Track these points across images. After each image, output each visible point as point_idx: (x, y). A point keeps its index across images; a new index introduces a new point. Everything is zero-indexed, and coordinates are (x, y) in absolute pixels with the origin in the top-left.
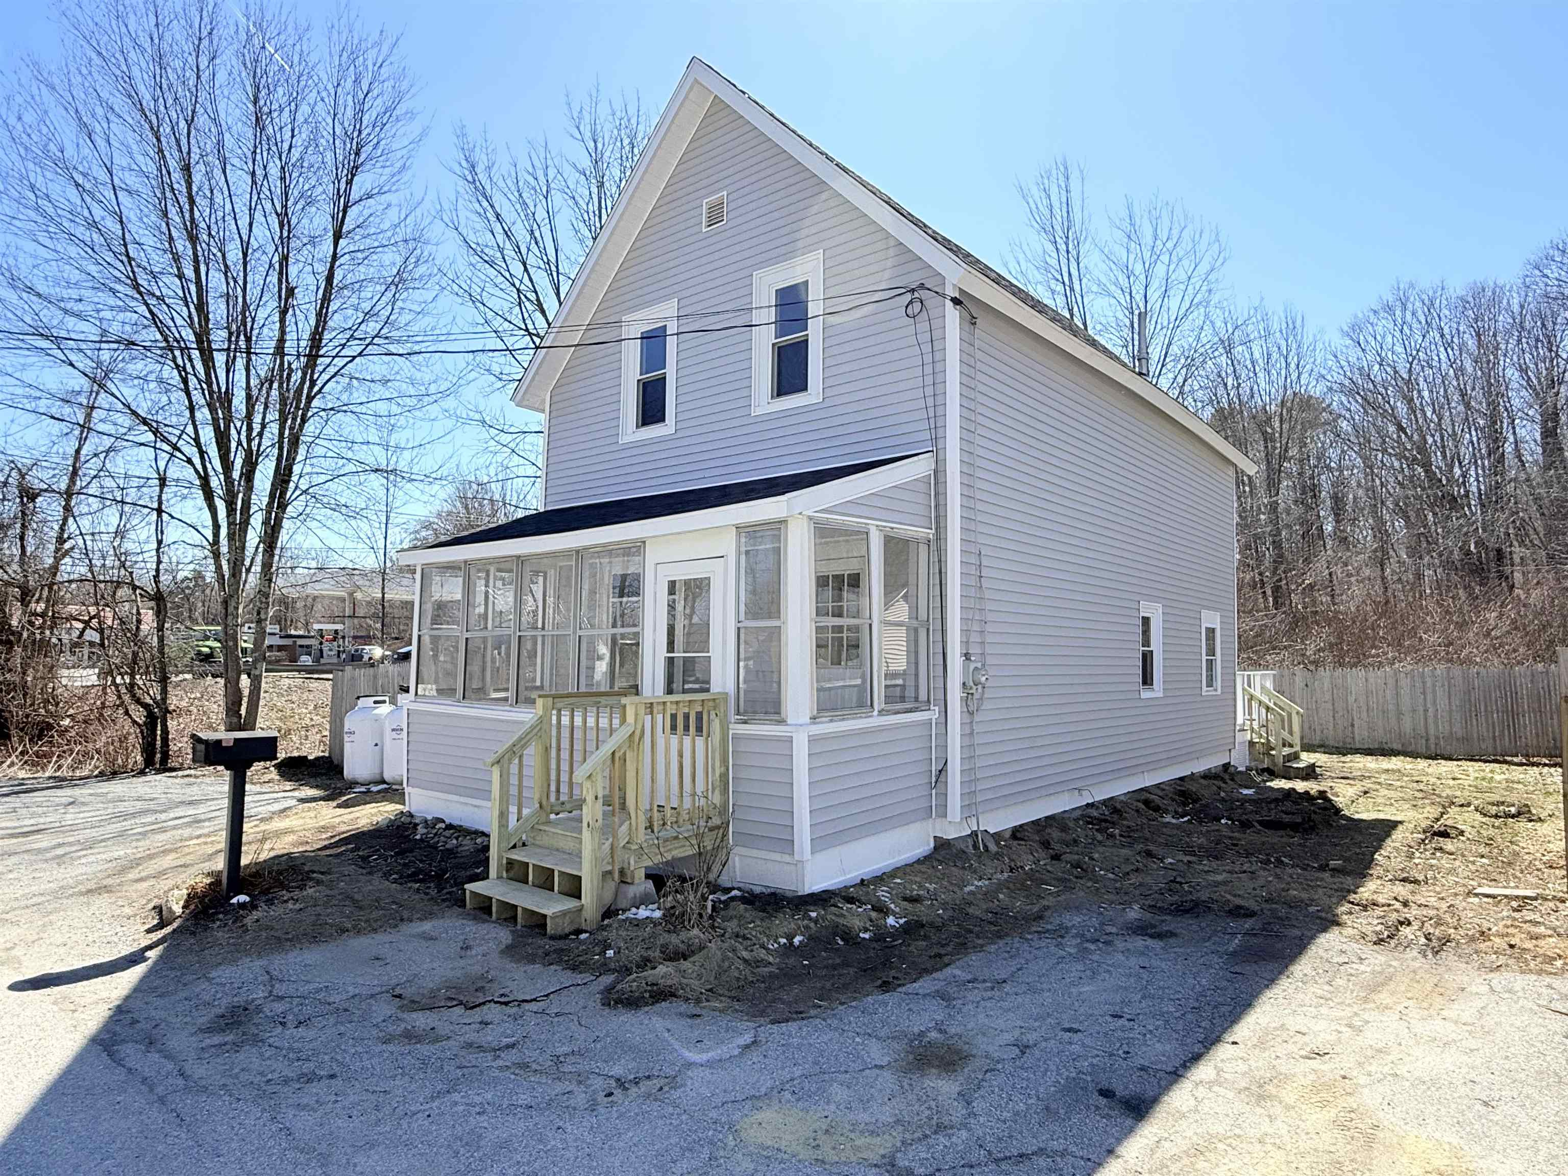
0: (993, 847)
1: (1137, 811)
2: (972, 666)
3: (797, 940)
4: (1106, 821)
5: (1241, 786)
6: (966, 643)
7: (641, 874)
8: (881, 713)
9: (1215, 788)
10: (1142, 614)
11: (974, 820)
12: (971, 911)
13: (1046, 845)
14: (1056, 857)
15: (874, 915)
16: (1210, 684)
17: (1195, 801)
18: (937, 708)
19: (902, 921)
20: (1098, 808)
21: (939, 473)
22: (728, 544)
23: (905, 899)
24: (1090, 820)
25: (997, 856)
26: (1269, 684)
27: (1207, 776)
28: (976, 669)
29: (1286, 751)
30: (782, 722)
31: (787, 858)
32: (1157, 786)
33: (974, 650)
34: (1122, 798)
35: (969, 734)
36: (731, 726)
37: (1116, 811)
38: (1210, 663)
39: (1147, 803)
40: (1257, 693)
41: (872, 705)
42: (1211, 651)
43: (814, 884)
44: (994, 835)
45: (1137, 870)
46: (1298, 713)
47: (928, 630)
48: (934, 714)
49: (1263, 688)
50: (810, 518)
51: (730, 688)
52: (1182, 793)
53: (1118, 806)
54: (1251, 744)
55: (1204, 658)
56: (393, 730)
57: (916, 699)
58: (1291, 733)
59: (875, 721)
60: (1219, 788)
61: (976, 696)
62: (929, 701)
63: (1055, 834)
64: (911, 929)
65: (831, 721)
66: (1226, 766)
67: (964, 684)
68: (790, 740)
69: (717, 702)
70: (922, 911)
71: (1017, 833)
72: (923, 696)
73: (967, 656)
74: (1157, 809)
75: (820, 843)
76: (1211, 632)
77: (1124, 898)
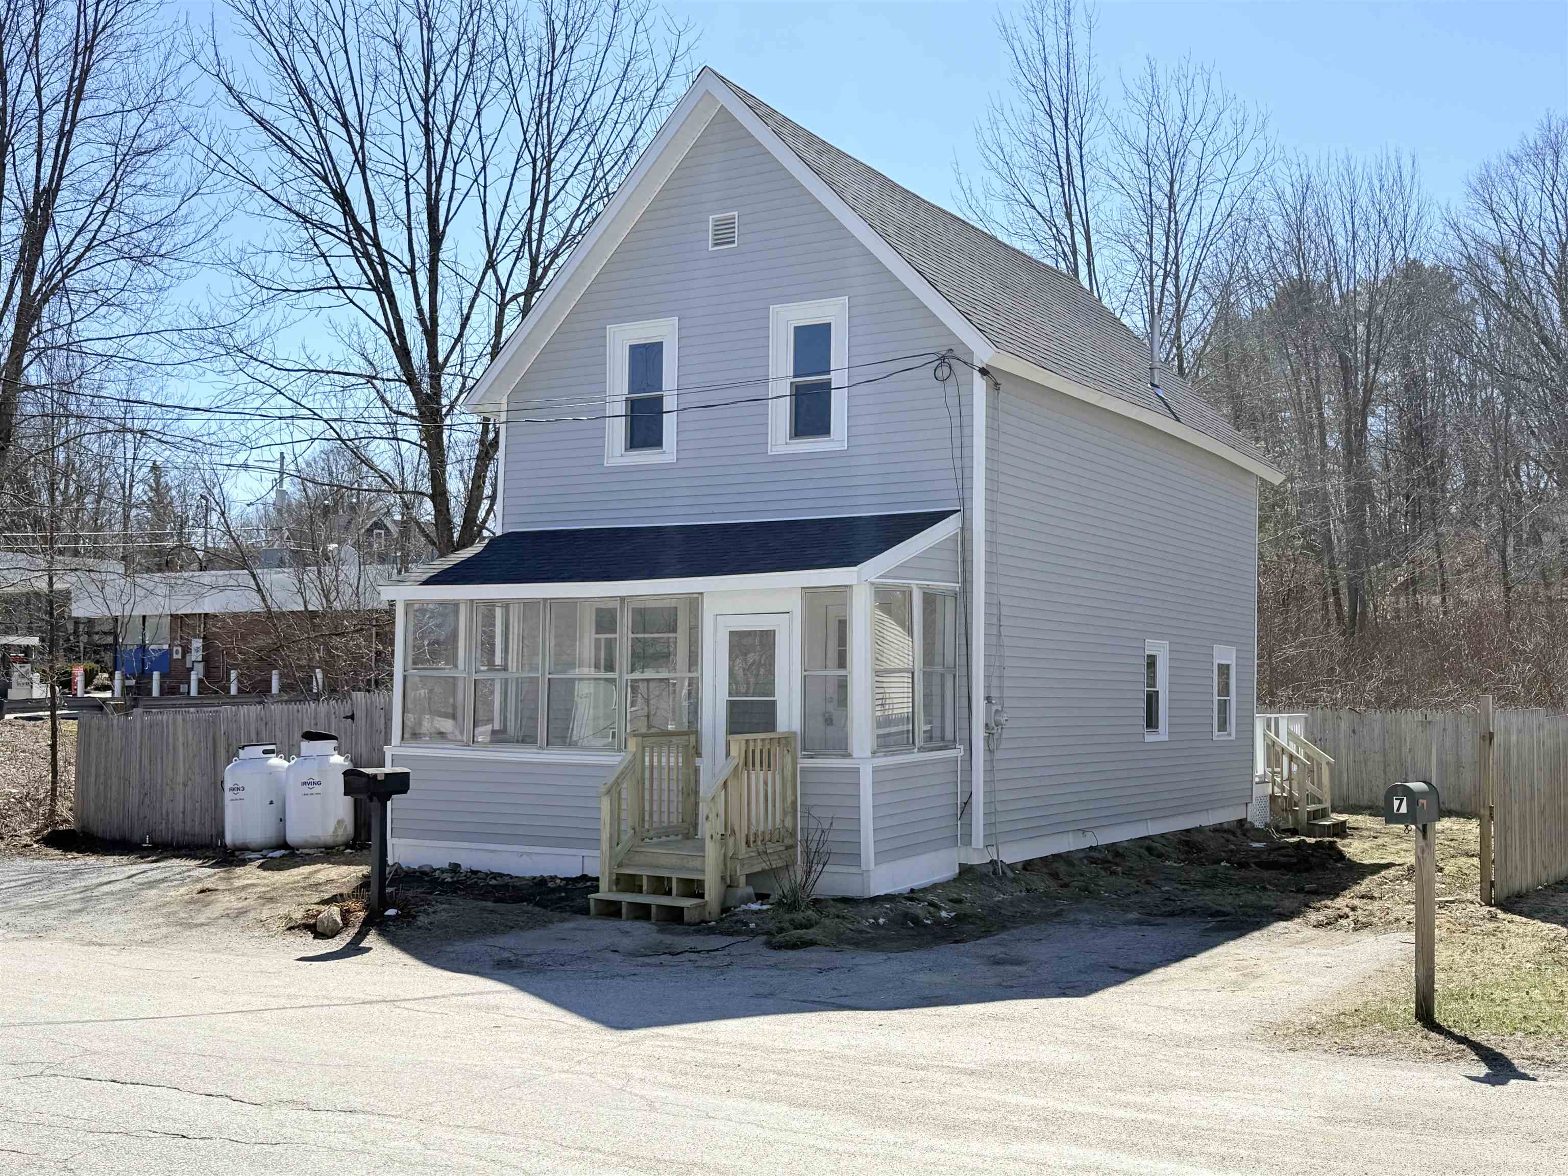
0: (1010, 874)
1: (1140, 856)
2: (994, 708)
3: (881, 921)
4: (1109, 862)
5: (1252, 841)
6: (988, 687)
7: (743, 880)
8: (922, 749)
9: (1222, 841)
10: (1147, 652)
11: (994, 849)
12: (1003, 911)
13: (1055, 876)
14: (1066, 885)
15: (931, 909)
16: (1223, 725)
17: (1199, 851)
18: (962, 747)
19: (953, 914)
20: (1100, 851)
21: (965, 529)
22: (795, 603)
23: (951, 901)
24: (1093, 861)
25: (1014, 880)
26: (1298, 729)
27: (1218, 829)
28: (997, 711)
29: (1311, 807)
30: (848, 756)
31: (854, 870)
32: (1162, 836)
33: (994, 694)
34: (1125, 844)
35: (989, 770)
36: (800, 761)
37: (1117, 854)
38: (1223, 707)
39: (1149, 849)
40: (1283, 741)
41: (914, 743)
42: (1224, 689)
43: (878, 888)
44: (1008, 865)
45: (1137, 892)
46: (1328, 763)
47: (955, 676)
48: (959, 752)
49: (1290, 733)
50: (872, 584)
51: (796, 725)
52: (1187, 843)
53: (1121, 851)
54: (1273, 798)
55: (1216, 698)
56: (304, 783)
57: (943, 738)
58: (1320, 786)
59: (917, 756)
60: (1228, 841)
61: (996, 737)
62: (955, 740)
63: (1062, 868)
64: (960, 918)
65: (885, 756)
66: (1241, 822)
67: (987, 725)
68: (857, 771)
69: (786, 740)
70: (966, 908)
71: (1027, 865)
72: (949, 735)
73: (988, 699)
74: (1160, 856)
75: (881, 856)
76: (1224, 670)
77: (1126, 909)
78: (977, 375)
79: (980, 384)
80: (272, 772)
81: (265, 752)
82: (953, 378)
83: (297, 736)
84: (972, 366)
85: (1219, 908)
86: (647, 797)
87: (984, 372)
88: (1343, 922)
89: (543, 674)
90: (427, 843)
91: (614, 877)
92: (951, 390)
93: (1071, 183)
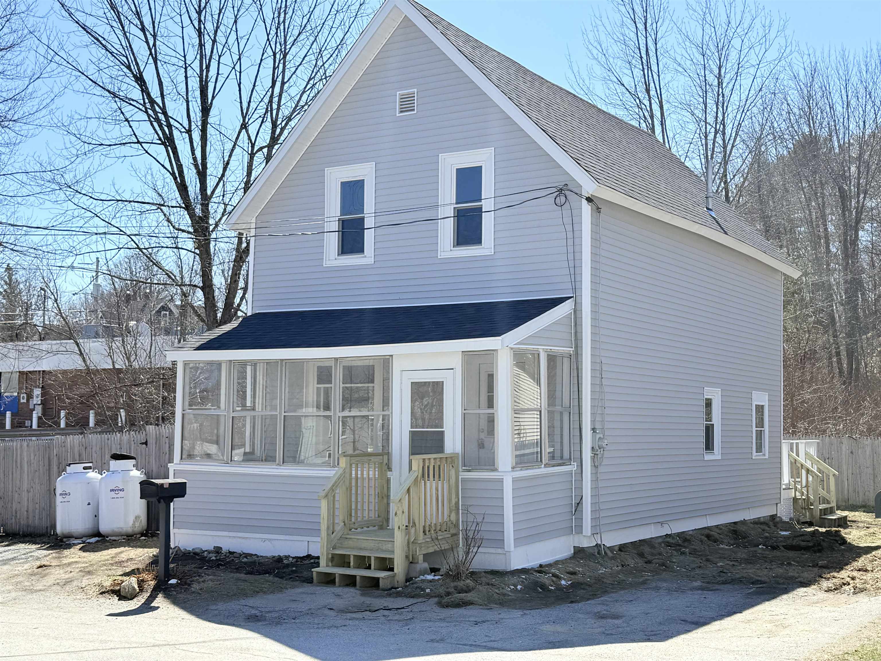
0: (610, 554)
1: (701, 541)
2: (598, 436)
3: (519, 587)
4: (679, 545)
5: (781, 530)
6: (593, 422)
7: (421, 558)
8: (546, 465)
9: (760, 530)
10: (706, 397)
11: (599, 535)
12: (605, 580)
13: (641, 555)
14: (649, 562)
15: (554, 579)
16: (759, 449)
17: (744, 538)
18: (575, 464)
19: (570, 582)
20: (673, 538)
21: (577, 311)
22: (457, 362)
23: (568, 573)
24: (669, 545)
25: (612, 558)
26: (813, 451)
27: (757, 522)
28: (600, 438)
29: (821, 507)
30: (496, 470)
31: (500, 551)
32: (717, 526)
33: (598, 426)
34: (691, 533)
35: (595, 480)
36: (461, 473)
37: (685, 540)
38: (760, 435)
39: (708, 536)
40: (801, 459)
41: (541, 461)
42: (760, 423)
43: (516, 564)
44: (608, 548)
45: (700, 567)
46: (834, 475)
47: (570, 413)
48: (573, 467)
49: (806, 454)
50: (512, 349)
51: (459, 449)
52: (735, 532)
53: (688, 537)
54: (795, 500)
55: (754, 429)
56: (112, 490)
57: (562, 458)
58: (828, 492)
59: (543, 470)
60: (764, 530)
61: (599, 456)
62: (570, 459)
63: (647, 549)
64: (575, 586)
65: (521, 470)
66: (773, 517)
67: (593, 448)
68: (501, 481)
69: (452, 459)
70: (579, 578)
71: (622, 548)
72: (566, 455)
73: (594, 430)
74: (715, 541)
75: (519, 541)
76: (760, 409)
77: (692, 579)
78: (584, 202)
79: (586, 208)
80: (89, 482)
81: (85, 468)
82: (567, 203)
83: (108, 456)
84: (581, 196)
85: (757, 578)
86: (353, 499)
87: (589, 200)
88: (846, 588)
89: (280, 413)
90: (199, 532)
91: (330, 556)
92: (566, 212)
93: (649, 68)
